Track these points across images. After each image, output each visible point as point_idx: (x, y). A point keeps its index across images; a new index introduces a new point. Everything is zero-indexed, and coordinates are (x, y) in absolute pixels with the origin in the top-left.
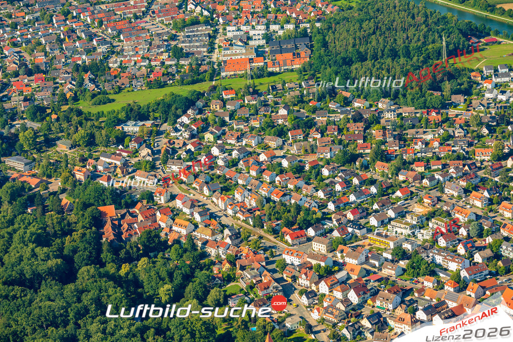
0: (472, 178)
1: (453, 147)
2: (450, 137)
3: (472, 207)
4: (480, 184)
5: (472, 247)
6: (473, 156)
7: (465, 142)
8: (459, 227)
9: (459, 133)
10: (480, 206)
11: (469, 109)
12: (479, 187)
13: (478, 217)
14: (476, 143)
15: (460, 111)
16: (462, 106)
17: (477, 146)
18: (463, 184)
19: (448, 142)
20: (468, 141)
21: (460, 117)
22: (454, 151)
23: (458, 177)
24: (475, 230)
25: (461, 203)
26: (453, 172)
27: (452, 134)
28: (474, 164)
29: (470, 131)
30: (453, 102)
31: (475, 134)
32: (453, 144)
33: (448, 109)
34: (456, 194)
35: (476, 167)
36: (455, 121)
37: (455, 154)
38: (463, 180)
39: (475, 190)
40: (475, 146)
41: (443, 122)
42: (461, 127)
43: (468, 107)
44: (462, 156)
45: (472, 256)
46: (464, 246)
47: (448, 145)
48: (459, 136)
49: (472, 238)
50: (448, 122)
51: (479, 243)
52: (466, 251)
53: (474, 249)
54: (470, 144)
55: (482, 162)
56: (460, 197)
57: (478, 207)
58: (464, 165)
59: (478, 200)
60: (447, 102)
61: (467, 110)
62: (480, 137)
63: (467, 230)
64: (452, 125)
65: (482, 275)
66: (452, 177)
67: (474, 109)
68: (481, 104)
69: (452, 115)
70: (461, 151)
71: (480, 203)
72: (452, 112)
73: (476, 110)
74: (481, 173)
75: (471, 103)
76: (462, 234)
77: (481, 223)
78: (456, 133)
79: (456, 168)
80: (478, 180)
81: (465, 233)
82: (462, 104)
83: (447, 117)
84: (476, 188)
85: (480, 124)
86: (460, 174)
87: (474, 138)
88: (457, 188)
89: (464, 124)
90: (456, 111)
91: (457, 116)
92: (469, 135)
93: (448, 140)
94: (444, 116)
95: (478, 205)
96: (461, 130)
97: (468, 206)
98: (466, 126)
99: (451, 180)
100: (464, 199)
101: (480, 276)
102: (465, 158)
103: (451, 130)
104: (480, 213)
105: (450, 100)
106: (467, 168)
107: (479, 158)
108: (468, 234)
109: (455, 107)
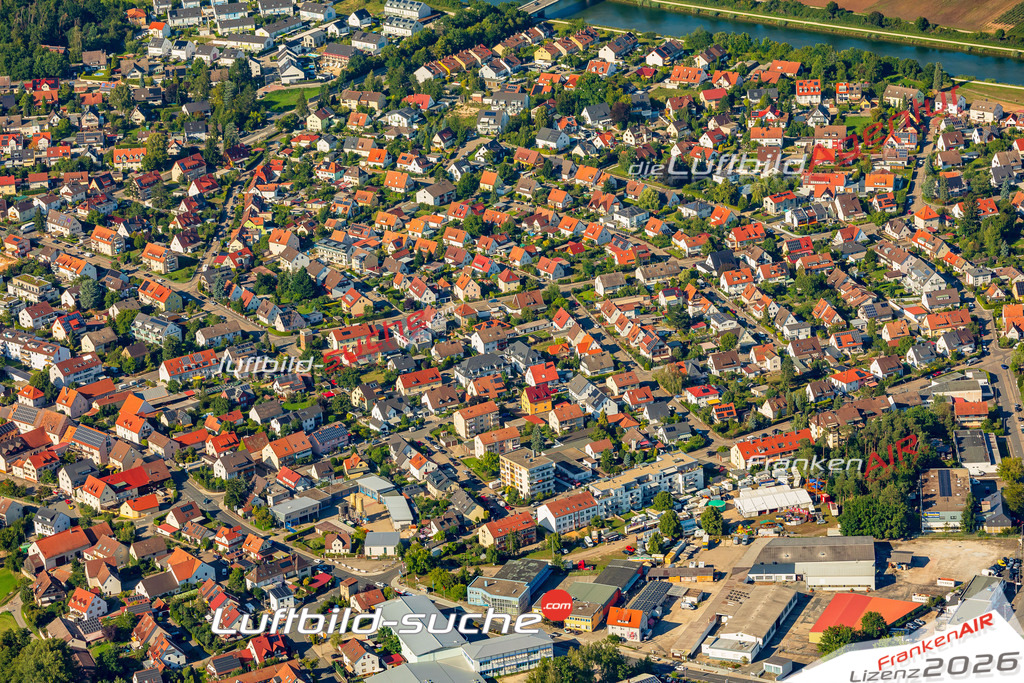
0: (101, 203)
1: (75, 147)
2: (71, 129)
3: (93, 256)
4: (115, 214)
5: (80, 325)
6: (111, 163)
7: (98, 137)
8: (62, 291)
9: (90, 121)
10: (110, 254)
11: (114, 76)
12: (113, 218)
13: (101, 271)
14: (120, 140)
15: (97, 82)
16: (103, 71)
17: (121, 144)
18: (83, 213)
19: (66, 140)
20: (105, 136)
21: (94, 91)
22: (75, 155)
23: (77, 203)
24: (88, 295)
25: (75, 250)
26: (66, 193)
27: (77, 124)
28: (109, 176)
29: (110, 118)
30: (85, 65)
31: (119, 122)
32: (75, 143)
33: (76, 77)
34: (66, 233)
35: (113, 182)
36: (83, 99)
37: (77, 160)
38: (84, 207)
39: (105, 225)
40: (118, 144)
41: (62, 102)
42: (93, 110)
43: (113, 73)
44: (87, 164)
45: (78, 343)
46: (63, 325)
47: (66, 144)
48: (88, 128)
49: (85, 310)
50: (71, 101)
51: (97, 318)
52: (67, 334)
53: (85, 329)
54: (109, 142)
55: (125, 173)
56: (74, 237)
57: (106, 255)
58: (90, 180)
59: (104, 242)
60: (73, 65)
61: (110, 80)
62: (128, 127)
63: (75, 295)
64: (78, 107)
65: (90, 375)
66: (65, 203)
67: (124, 76)
68: (136, 66)
69: (81, 89)
70: (88, 154)
71: (109, 247)
72: (81, 84)
73: (129, 78)
74: (120, 195)
75: (119, 66)
76: (66, 305)
77: (104, 283)
78: (83, 120)
79: (74, 186)
80: (112, 206)
81: (71, 302)
82: (103, 69)
83: (70, 93)
84: (106, 221)
85: (129, 104)
86: (82, 196)
87: (116, 130)
88: (68, 221)
89: (100, 105)
90: (89, 82)
91: (90, 90)
92: (108, 125)
93: (68, 135)
94: (65, 92)
95: (106, 252)
96: (92, 116)
97: (88, 254)
98: (105, 108)
99: (64, 207)
100: (81, 241)
101: (86, 376)
102: (93, 167)
103: (74, 116)
104: (106, 265)
105: (81, 62)
106: (94, 184)
107: (120, 167)
108: (78, 303)
109: (89, 73)
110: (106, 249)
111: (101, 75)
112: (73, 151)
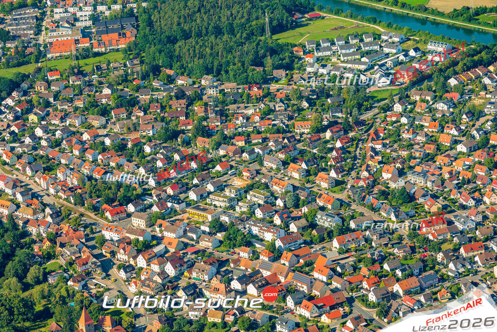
0: (291, 151)
1: (273, 120)
2: (271, 111)
3: (289, 179)
4: (298, 156)
5: (288, 217)
6: (293, 129)
7: (285, 115)
8: (276, 198)
9: (280, 107)
10: (298, 178)
11: (290, 83)
12: (297, 159)
13: (295, 188)
14: (296, 117)
15: (281, 86)
16: (284, 80)
17: (297, 119)
18: (282, 156)
19: (268, 117)
20: (289, 115)
21: (281, 91)
22: (274, 125)
23: (278, 150)
24: (291, 201)
25: (279, 176)
26: (272, 145)
27: (273, 108)
28: (293, 136)
29: (290, 105)
30: (274, 77)
31: (295, 107)
32: (273, 118)
33: (270, 84)
34: (274, 167)
35: (295, 140)
36: (276, 95)
37: (276, 127)
38: (282, 153)
39: (294, 163)
40: (296, 119)
41: (265, 97)
42: (281, 101)
43: (289, 81)
44: (281, 130)
45: (288, 226)
46: (279, 217)
47: (269, 119)
48: (279, 110)
49: (289, 209)
50: (269, 96)
51: (296, 213)
52: (282, 222)
53: (290, 219)
54: (291, 118)
55: (301, 135)
56: (278, 169)
57: (296, 179)
58: (284, 138)
59: (295, 172)
60: (269, 77)
61: (288, 85)
62: (300, 110)
63: (283, 201)
64: (273, 99)
65: (297, 244)
66: (271, 151)
67: (295, 83)
68: (301, 78)
69: (274, 89)
70: (281, 125)
71: (298, 174)
72: (273, 87)
73: (297, 84)
74: (300, 146)
75: (292, 77)
76: (279, 206)
77: (298, 194)
78: (277, 107)
79: (276, 141)
80: (297, 152)
81: (282, 204)
82: (284, 79)
83: (268, 92)
84: (295, 160)
85: (300, 97)
86: (280, 147)
87: (294, 112)
88: (275, 160)
89: (285, 98)
90: (277, 86)
91: (278, 90)
92: (290, 109)
93: (269, 114)
94: (266, 91)
95: (296, 177)
96: (281, 104)
97: (287, 178)
98: (287, 100)
99: (271, 153)
100: (282, 171)
101: (294, 245)
102: (284, 132)
103: (271, 105)
104: (297, 184)
105: (272, 75)
106: (286, 141)
107: (298, 131)
108: (285, 205)
109: (277, 81)
110: (296, 175)
111: (283, 82)
112: (273, 122)
